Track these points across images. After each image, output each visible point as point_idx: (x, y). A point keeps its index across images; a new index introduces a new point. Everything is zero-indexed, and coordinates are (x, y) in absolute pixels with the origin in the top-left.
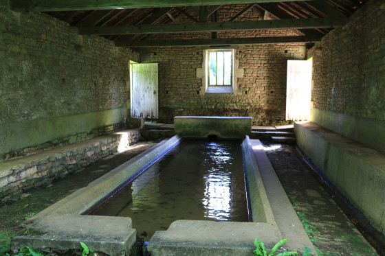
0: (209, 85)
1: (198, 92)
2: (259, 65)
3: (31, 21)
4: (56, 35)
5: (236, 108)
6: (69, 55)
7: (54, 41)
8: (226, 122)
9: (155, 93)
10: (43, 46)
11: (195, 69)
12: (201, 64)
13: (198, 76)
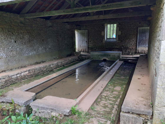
0: (107, 38)
1: (102, 41)
2: (128, 29)
3: (28, 21)
4: (39, 24)
5: (117, 47)
6: (46, 31)
7: (38, 26)
8: (110, 54)
9: (86, 42)
10: (34, 29)
11: (101, 32)
12: (103, 30)
13: (102, 34)
